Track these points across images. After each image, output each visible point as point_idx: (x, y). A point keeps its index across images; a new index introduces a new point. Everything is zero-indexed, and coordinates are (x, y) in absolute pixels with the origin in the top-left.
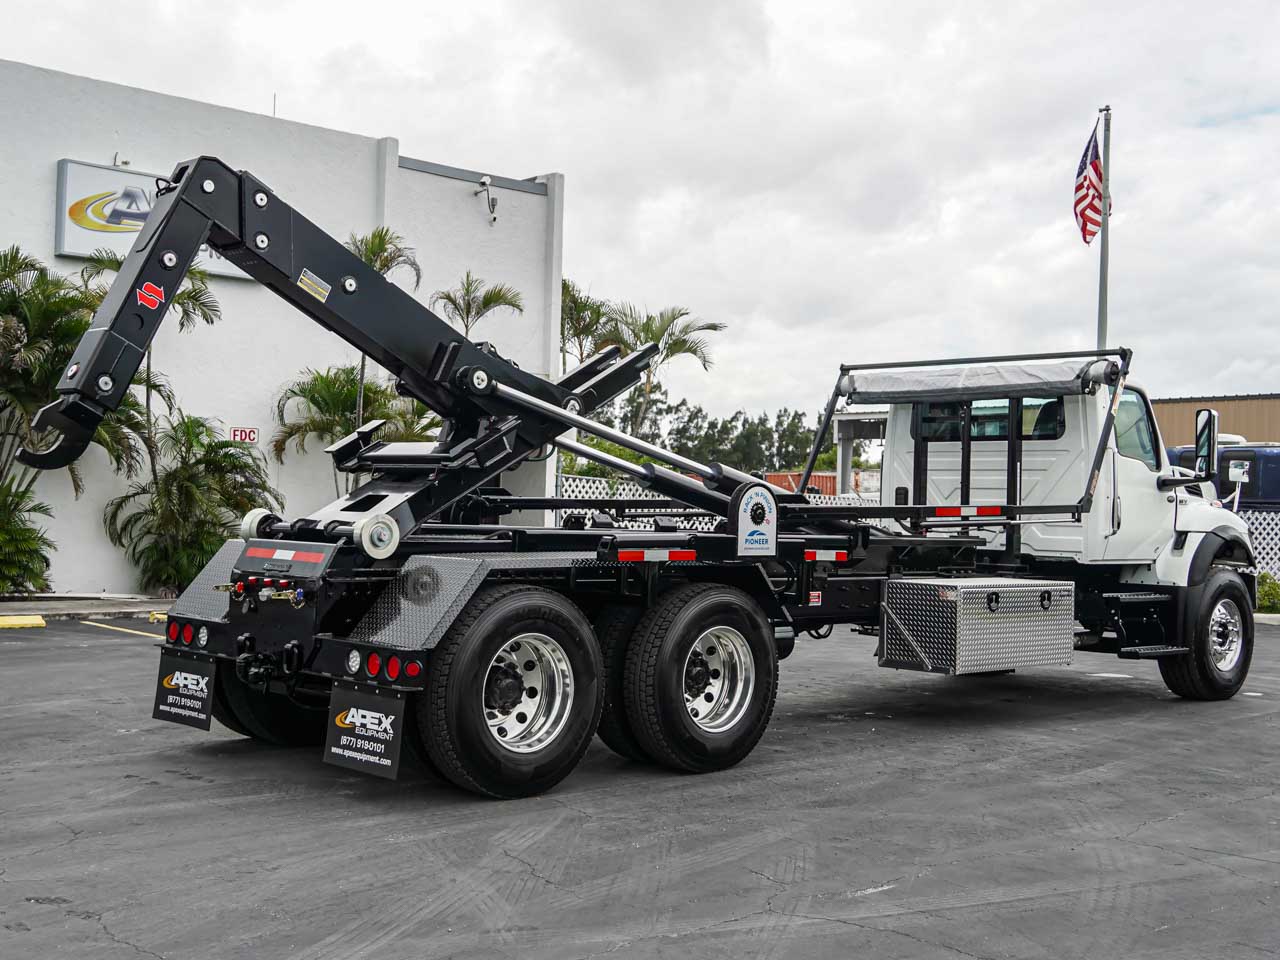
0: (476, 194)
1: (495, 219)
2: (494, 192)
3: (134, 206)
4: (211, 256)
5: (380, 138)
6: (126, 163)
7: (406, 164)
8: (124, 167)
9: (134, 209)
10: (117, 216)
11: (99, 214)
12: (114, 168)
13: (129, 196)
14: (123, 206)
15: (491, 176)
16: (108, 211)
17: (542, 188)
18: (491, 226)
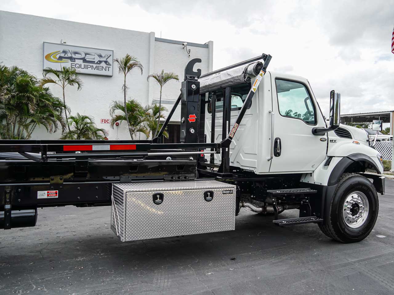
0: (183, 48)
1: (189, 55)
2: (189, 48)
3: (66, 55)
4: (92, 69)
5: (150, 32)
6: (65, 43)
7: (157, 40)
8: (64, 44)
9: (66, 56)
10: (61, 58)
11: (55, 57)
12: (61, 44)
13: (64, 52)
14: (63, 55)
15: (187, 42)
16: (58, 57)
17: (206, 46)
18: (189, 58)
